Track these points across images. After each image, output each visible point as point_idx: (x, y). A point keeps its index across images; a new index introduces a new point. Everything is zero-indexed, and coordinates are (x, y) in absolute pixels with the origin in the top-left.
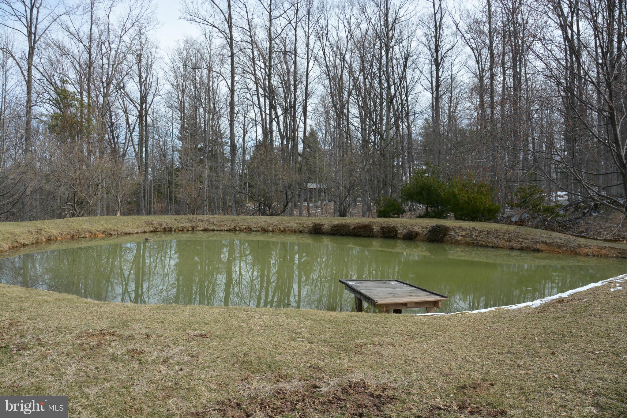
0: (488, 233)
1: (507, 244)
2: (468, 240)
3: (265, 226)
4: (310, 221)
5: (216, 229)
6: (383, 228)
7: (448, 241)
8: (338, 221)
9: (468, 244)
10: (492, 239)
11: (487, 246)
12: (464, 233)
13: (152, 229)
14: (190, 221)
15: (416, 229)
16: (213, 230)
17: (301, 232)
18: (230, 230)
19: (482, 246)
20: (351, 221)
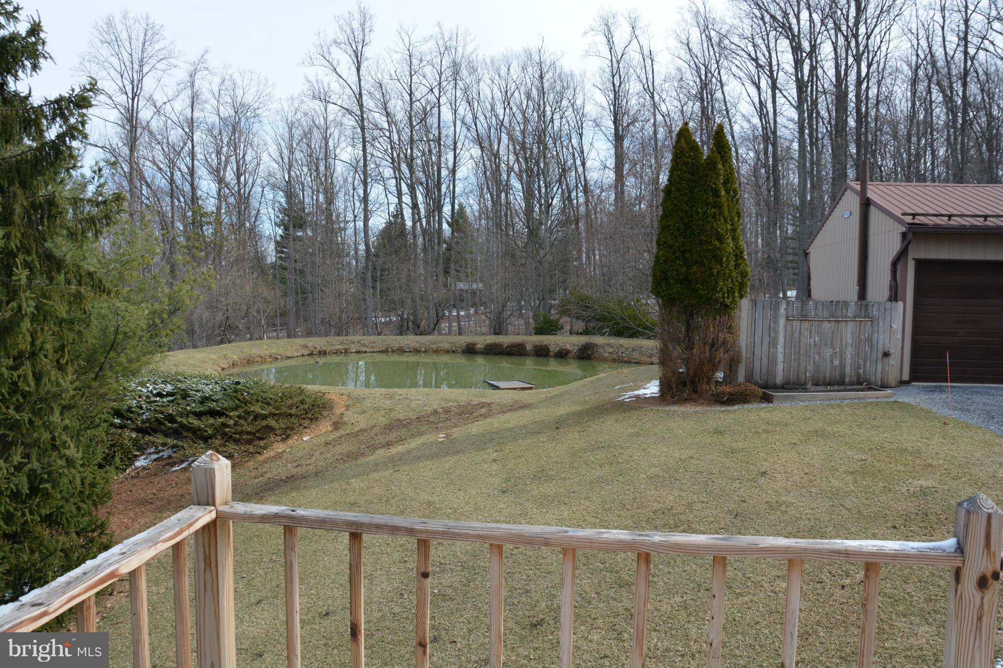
0: (633, 350)
1: (649, 359)
2: (614, 356)
3: (417, 346)
4: (463, 340)
5: (368, 350)
6: (535, 346)
7: (596, 358)
8: (491, 339)
9: (614, 361)
10: (636, 355)
11: (630, 362)
12: (611, 350)
13: (308, 352)
14: (342, 343)
15: (568, 347)
16: (366, 352)
17: (454, 352)
18: (382, 352)
19: (626, 362)
20: (505, 340)
